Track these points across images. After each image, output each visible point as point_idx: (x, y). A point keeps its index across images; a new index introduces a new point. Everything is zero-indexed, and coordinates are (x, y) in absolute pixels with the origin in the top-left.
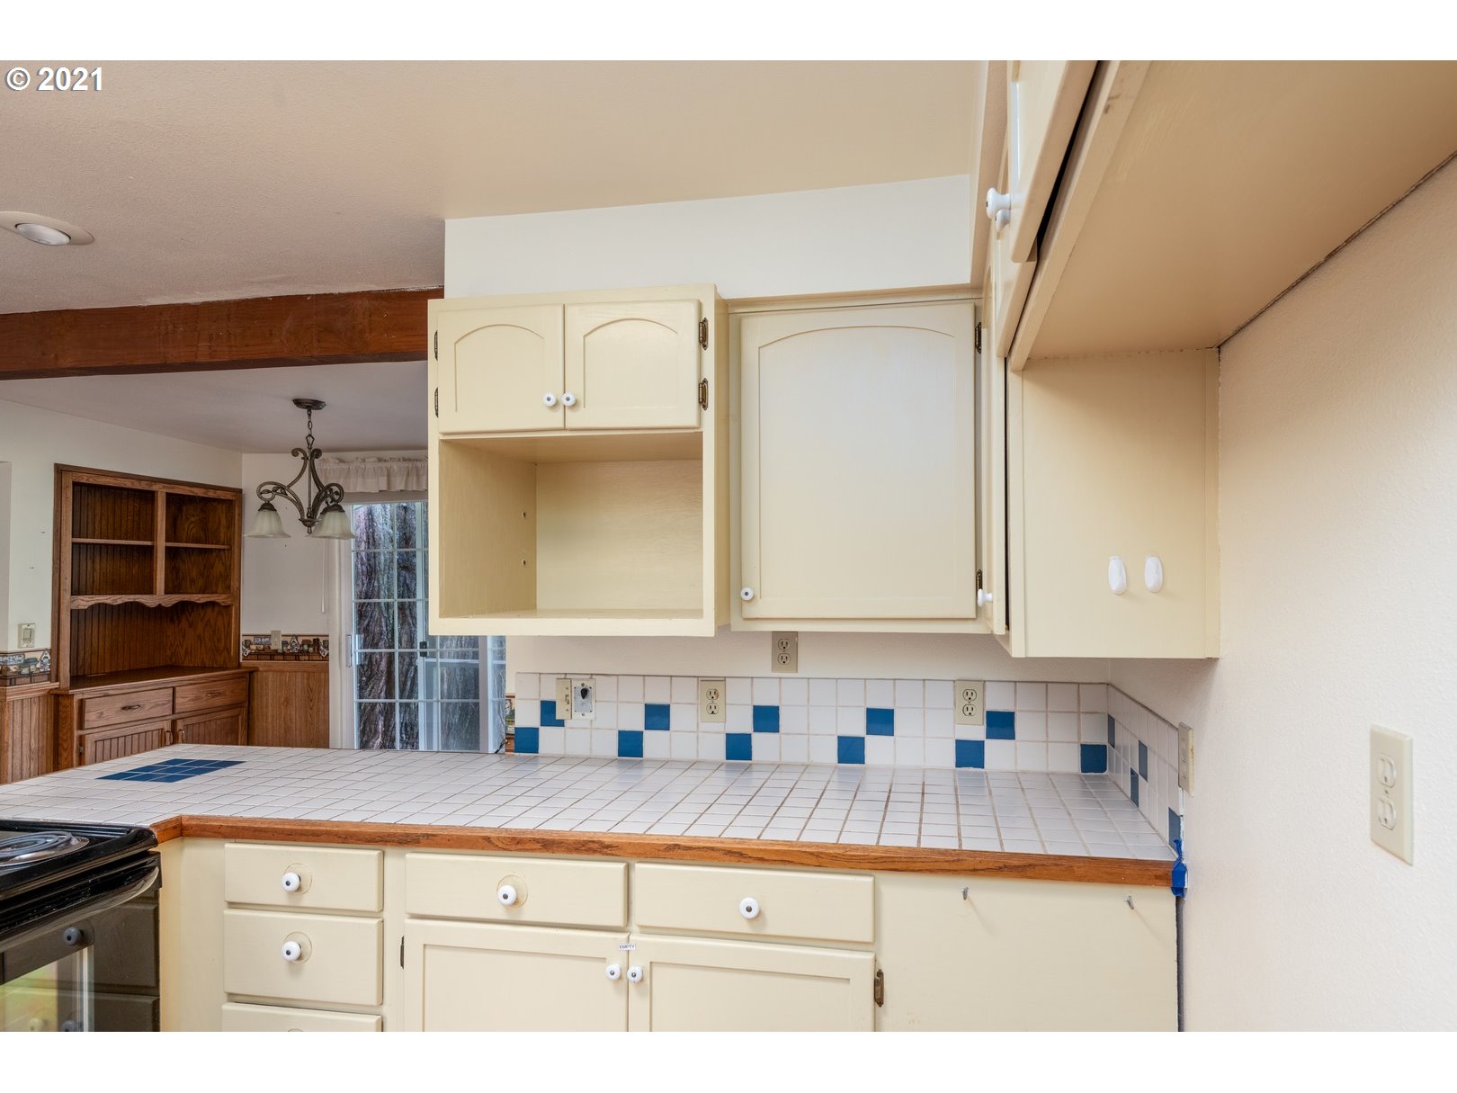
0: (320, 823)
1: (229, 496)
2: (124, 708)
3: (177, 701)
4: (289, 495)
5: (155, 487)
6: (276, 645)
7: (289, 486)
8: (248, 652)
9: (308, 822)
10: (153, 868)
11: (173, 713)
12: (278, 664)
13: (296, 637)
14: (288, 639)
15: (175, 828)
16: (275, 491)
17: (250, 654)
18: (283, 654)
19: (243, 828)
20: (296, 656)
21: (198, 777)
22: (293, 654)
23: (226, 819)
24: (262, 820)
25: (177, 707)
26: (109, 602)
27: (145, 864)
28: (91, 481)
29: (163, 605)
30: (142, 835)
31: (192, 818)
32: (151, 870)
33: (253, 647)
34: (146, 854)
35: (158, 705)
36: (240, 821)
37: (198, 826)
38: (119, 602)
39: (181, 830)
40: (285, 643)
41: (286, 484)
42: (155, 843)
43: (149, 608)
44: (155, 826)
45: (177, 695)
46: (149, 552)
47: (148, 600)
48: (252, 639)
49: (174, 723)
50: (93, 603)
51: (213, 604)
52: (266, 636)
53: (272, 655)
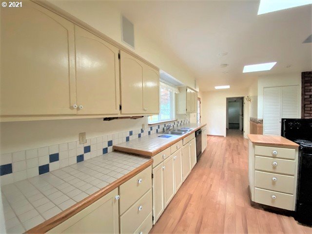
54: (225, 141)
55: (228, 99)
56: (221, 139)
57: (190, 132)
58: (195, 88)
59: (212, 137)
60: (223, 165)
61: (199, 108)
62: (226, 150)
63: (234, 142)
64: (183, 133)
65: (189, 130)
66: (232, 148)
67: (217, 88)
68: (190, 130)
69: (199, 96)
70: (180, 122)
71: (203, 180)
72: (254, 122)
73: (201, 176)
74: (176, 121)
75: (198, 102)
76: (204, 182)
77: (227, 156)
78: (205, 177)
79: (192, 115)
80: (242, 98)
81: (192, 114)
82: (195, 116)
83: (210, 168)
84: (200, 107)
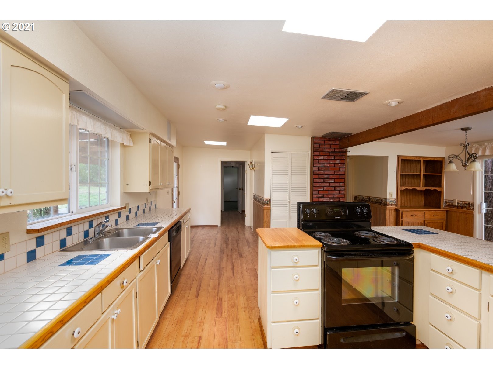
0: (459, 256)
1: (441, 160)
2: (412, 215)
3: (425, 215)
4: (458, 158)
5: (420, 159)
6: (456, 203)
7: (458, 155)
8: (446, 204)
9: (455, 255)
10: (412, 253)
11: (424, 218)
12: (455, 209)
13: (462, 201)
14: (459, 202)
15: (418, 245)
16: (454, 157)
17: (447, 205)
18: (457, 206)
19: (436, 251)
20: (462, 208)
21: (426, 235)
22: (461, 207)
23: (431, 247)
24: (441, 250)
25: (425, 217)
26: (408, 188)
27: (410, 252)
28: (405, 159)
29: (422, 190)
30: (409, 245)
31: (422, 244)
32: (412, 254)
33: (448, 203)
34: (411, 250)
35: (420, 216)
36: (435, 249)
37: (424, 246)
38: (411, 188)
39: (420, 246)
40: (458, 203)
41: (457, 155)
42: (413, 248)
43: (419, 191)
44: (413, 243)
45: (425, 214)
46: (419, 175)
47: (418, 189)
48: (447, 201)
49: (424, 221)
50: (405, 188)
51: (436, 190)
52: (452, 201)
53: (454, 206)
54: (219, 236)
55: (223, 163)
56: (214, 231)
57: (156, 235)
58: (169, 139)
59: (199, 230)
60: (219, 284)
61: (175, 178)
62: (222, 251)
63: (232, 234)
64: (141, 238)
65: (154, 229)
66: (230, 246)
67: (207, 143)
68: (159, 229)
69: (176, 154)
70: (135, 209)
71: (184, 333)
72: (259, 201)
73: (180, 322)
74: (125, 208)
75: (175, 164)
76: (186, 336)
77: (224, 263)
78: (187, 324)
79: (162, 193)
80: (243, 164)
81: (162, 191)
82: (168, 192)
83: (197, 297)
84: (178, 175)
